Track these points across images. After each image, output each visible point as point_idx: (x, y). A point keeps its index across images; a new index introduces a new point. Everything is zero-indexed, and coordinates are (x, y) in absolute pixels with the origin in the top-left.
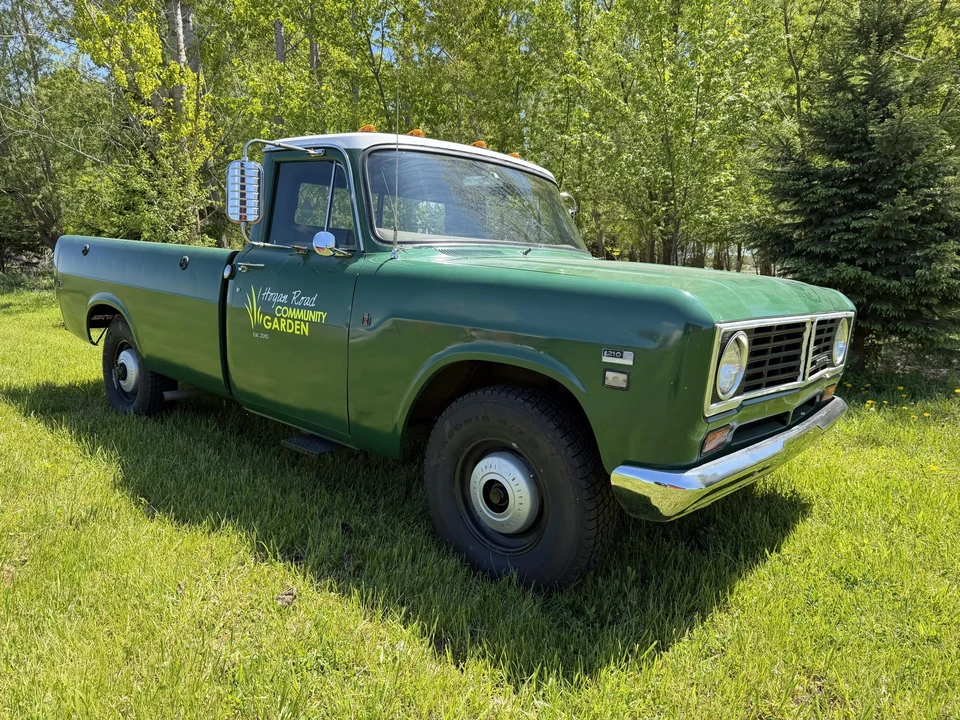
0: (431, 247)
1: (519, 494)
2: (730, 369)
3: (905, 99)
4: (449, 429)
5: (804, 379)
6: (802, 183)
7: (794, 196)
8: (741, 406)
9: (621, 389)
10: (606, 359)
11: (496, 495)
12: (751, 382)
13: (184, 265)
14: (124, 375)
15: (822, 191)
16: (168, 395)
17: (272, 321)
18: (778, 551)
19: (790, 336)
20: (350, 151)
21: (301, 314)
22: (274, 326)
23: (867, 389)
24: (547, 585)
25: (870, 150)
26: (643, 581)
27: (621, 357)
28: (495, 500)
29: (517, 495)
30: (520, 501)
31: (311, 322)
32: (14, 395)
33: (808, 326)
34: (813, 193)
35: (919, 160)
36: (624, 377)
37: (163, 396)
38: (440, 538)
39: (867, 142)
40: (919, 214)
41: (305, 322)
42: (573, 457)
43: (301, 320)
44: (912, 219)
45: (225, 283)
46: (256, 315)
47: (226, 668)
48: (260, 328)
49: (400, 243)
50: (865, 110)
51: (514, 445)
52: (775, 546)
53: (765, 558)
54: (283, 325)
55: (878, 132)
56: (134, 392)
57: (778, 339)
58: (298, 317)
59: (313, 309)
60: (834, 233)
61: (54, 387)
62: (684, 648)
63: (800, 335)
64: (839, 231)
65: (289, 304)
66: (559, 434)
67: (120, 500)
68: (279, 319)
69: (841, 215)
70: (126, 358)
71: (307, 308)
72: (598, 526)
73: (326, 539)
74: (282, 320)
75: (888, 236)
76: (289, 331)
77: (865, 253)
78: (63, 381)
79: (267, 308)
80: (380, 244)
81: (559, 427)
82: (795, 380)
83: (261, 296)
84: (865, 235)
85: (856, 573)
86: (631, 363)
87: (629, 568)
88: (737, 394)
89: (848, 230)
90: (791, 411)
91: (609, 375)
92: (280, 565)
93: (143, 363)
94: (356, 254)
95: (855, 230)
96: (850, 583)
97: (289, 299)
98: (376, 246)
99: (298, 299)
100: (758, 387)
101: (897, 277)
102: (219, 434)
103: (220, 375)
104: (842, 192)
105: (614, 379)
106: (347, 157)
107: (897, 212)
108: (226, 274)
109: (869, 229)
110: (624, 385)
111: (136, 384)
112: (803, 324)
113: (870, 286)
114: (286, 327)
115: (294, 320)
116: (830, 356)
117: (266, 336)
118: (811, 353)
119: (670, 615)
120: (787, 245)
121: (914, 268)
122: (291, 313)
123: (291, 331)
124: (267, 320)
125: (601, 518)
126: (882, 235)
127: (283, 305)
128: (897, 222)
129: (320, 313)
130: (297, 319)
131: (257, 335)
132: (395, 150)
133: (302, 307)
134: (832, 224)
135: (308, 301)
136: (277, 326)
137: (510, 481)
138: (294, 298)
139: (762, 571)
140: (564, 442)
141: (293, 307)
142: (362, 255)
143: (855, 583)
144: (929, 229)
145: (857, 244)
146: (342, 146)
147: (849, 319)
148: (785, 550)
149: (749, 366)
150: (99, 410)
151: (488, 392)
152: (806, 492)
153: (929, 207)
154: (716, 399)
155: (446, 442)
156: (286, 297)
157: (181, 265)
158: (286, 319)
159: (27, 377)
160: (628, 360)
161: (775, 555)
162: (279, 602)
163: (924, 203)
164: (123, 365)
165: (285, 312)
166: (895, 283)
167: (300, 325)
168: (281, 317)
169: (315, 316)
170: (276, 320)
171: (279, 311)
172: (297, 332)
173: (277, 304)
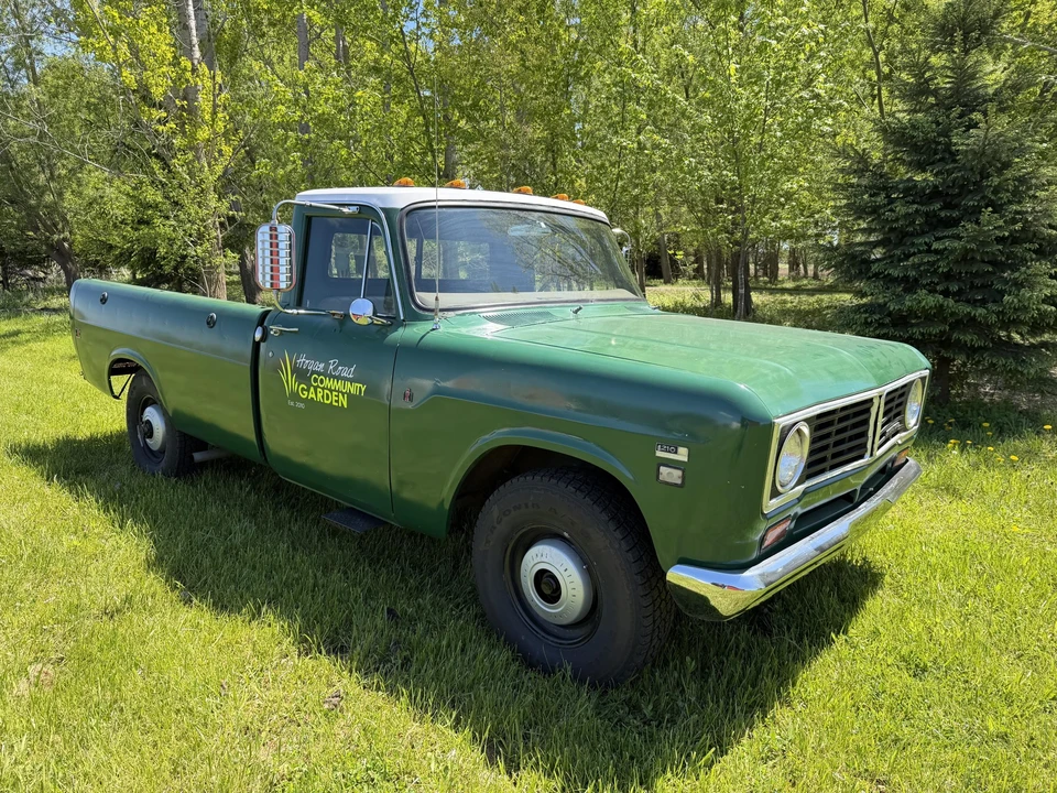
0: (474, 313)
1: (572, 586)
2: (790, 462)
3: (991, 107)
4: (498, 514)
5: (871, 455)
6: (879, 199)
7: (870, 214)
8: (805, 493)
9: (676, 485)
10: (659, 454)
11: (547, 584)
12: (813, 467)
13: (211, 323)
14: (150, 433)
15: (901, 209)
16: (198, 456)
17: (308, 390)
18: (845, 632)
19: (856, 414)
20: (387, 211)
21: (339, 385)
22: (310, 396)
23: (950, 424)
24: (600, 681)
25: (955, 161)
26: (703, 672)
27: (676, 453)
28: (547, 591)
29: (570, 586)
30: (573, 592)
31: (350, 395)
32: (33, 454)
33: (876, 402)
34: (891, 210)
35: (1009, 174)
36: (679, 473)
37: (192, 458)
38: (490, 626)
39: (951, 155)
40: (1007, 234)
41: (343, 394)
42: (627, 551)
43: (338, 391)
44: (1000, 240)
45: (256, 346)
46: (290, 383)
47: (275, 782)
48: (295, 396)
49: (442, 310)
50: (948, 117)
51: (566, 534)
52: (841, 627)
53: (830, 642)
54: (320, 395)
55: (962, 144)
56: (162, 451)
57: (841, 420)
58: (337, 387)
59: (352, 381)
60: (914, 254)
61: (75, 441)
62: (743, 752)
63: (868, 411)
64: (920, 252)
65: (326, 374)
66: (612, 526)
67: (154, 583)
68: (315, 388)
69: (923, 233)
70: (151, 414)
71: (345, 379)
72: (654, 622)
73: (371, 628)
74: (319, 390)
75: (973, 258)
76: (325, 401)
77: (948, 276)
78: (83, 434)
79: (302, 375)
80: (421, 312)
81: (612, 519)
82: (861, 457)
83: (296, 363)
84: (947, 257)
85: (926, 659)
86: (686, 460)
87: (688, 659)
88: (798, 484)
89: (929, 251)
90: (859, 488)
91: (662, 469)
92: (325, 660)
93: (171, 420)
94: (395, 323)
95: (937, 252)
96: (920, 671)
97: (326, 368)
98: (417, 314)
99: (335, 369)
100: (822, 472)
101: (983, 303)
102: (253, 497)
103: (252, 437)
104: (924, 208)
105: (670, 475)
106: (383, 215)
107: (981, 232)
108: (258, 336)
109: (953, 251)
110: (679, 482)
111: (164, 444)
112: (870, 401)
113: (953, 314)
114: (323, 397)
115: (331, 391)
116: (902, 421)
117: (302, 405)
118: (879, 424)
119: (730, 711)
120: (864, 266)
121: (1002, 293)
122: (328, 383)
123: (329, 402)
124: (303, 389)
125: (658, 614)
126: (966, 257)
127: (319, 374)
128: (983, 244)
129: (359, 385)
130: (335, 390)
131: (292, 404)
132: (434, 207)
133: (338, 378)
134: (913, 244)
135: (347, 372)
136: (314, 396)
137: (562, 572)
138: (331, 367)
139: (827, 657)
140: (618, 535)
141: (331, 376)
142: (402, 324)
143: (924, 670)
144: (1018, 250)
145: (939, 267)
146: (377, 204)
147: (923, 379)
148: (852, 632)
149: (811, 453)
150: (124, 470)
151: (538, 478)
152: (878, 559)
153: (1018, 226)
154: (775, 493)
155: (495, 528)
156: (322, 365)
157: (208, 323)
158: (323, 389)
159: (46, 432)
160: (682, 455)
161: (842, 637)
162: (326, 706)
163: (1014, 221)
164: (148, 422)
165: (322, 381)
166: (981, 311)
167: (338, 396)
168: (318, 386)
169: (354, 388)
170: (312, 389)
171: (316, 380)
172: (334, 404)
173: (313, 372)
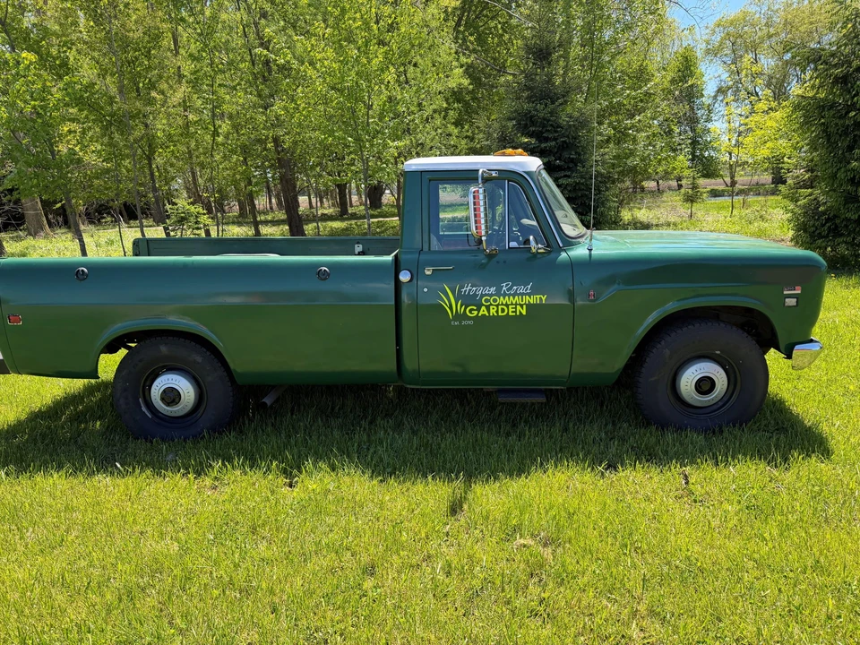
1: (722, 380)
9: (794, 306)
10: (785, 293)
11: (705, 384)
13: (326, 277)
14: (175, 397)
17: (479, 310)
21: (515, 300)
22: (482, 313)
27: (794, 290)
30: (722, 383)
31: (529, 306)
36: (796, 300)
41: (522, 306)
43: (515, 304)
46: (455, 308)
48: (461, 317)
51: (718, 352)
54: (493, 311)
58: (513, 302)
59: (529, 295)
65: (498, 294)
68: (488, 308)
70: (174, 381)
71: (522, 294)
74: (491, 307)
76: (500, 314)
79: (470, 300)
80: (572, 240)
83: (460, 293)
91: (787, 300)
94: (553, 250)
97: (498, 290)
98: (569, 242)
99: (509, 289)
105: (791, 302)
106: (527, 177)
108: (403, 279)
110: (796, 304)
114: (497, 312)
115: (507, 305)
117: (469, 322)
122: (502, 300)
123: (504, 314)
124: (473, 310)
127: (491, 295)
129: (538, 297)
130: (512, 304)
131: (457, 323)
133: (514, 296)
135: (523, 289)
136: (486, 313)
137: (715, 374)
138: (504, 288)
141: (504, 295)
156: (493, 289)
157: (320, 277)
158: (497, 306)
160: (798, 290)
165: (495, 300)
167: (516, 308)
168: (491, 305)
169: (533, 300)
170: (483, 308)
171: (487, 301)
172: (511, 314)
173: (482, 296)
